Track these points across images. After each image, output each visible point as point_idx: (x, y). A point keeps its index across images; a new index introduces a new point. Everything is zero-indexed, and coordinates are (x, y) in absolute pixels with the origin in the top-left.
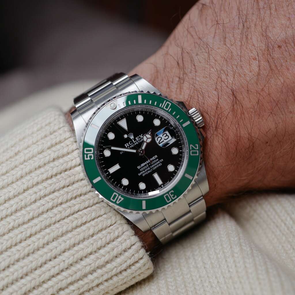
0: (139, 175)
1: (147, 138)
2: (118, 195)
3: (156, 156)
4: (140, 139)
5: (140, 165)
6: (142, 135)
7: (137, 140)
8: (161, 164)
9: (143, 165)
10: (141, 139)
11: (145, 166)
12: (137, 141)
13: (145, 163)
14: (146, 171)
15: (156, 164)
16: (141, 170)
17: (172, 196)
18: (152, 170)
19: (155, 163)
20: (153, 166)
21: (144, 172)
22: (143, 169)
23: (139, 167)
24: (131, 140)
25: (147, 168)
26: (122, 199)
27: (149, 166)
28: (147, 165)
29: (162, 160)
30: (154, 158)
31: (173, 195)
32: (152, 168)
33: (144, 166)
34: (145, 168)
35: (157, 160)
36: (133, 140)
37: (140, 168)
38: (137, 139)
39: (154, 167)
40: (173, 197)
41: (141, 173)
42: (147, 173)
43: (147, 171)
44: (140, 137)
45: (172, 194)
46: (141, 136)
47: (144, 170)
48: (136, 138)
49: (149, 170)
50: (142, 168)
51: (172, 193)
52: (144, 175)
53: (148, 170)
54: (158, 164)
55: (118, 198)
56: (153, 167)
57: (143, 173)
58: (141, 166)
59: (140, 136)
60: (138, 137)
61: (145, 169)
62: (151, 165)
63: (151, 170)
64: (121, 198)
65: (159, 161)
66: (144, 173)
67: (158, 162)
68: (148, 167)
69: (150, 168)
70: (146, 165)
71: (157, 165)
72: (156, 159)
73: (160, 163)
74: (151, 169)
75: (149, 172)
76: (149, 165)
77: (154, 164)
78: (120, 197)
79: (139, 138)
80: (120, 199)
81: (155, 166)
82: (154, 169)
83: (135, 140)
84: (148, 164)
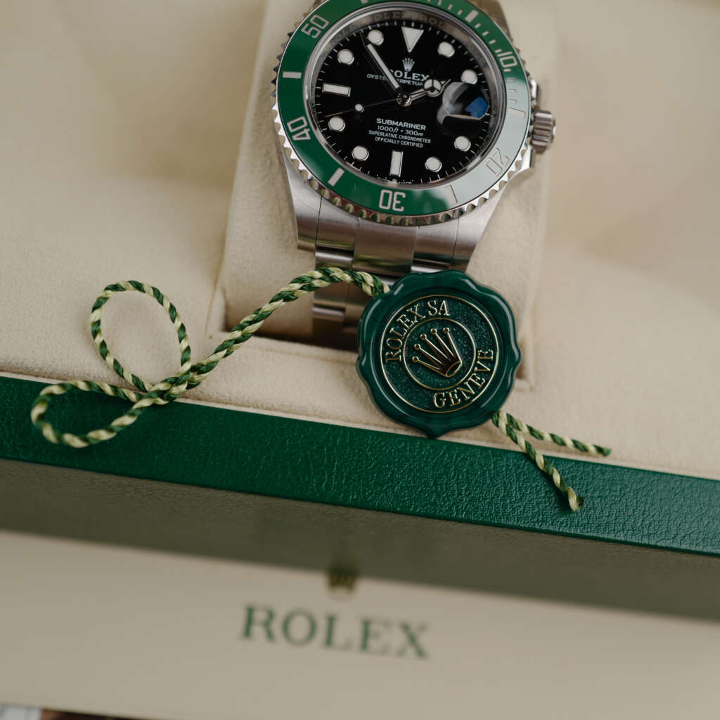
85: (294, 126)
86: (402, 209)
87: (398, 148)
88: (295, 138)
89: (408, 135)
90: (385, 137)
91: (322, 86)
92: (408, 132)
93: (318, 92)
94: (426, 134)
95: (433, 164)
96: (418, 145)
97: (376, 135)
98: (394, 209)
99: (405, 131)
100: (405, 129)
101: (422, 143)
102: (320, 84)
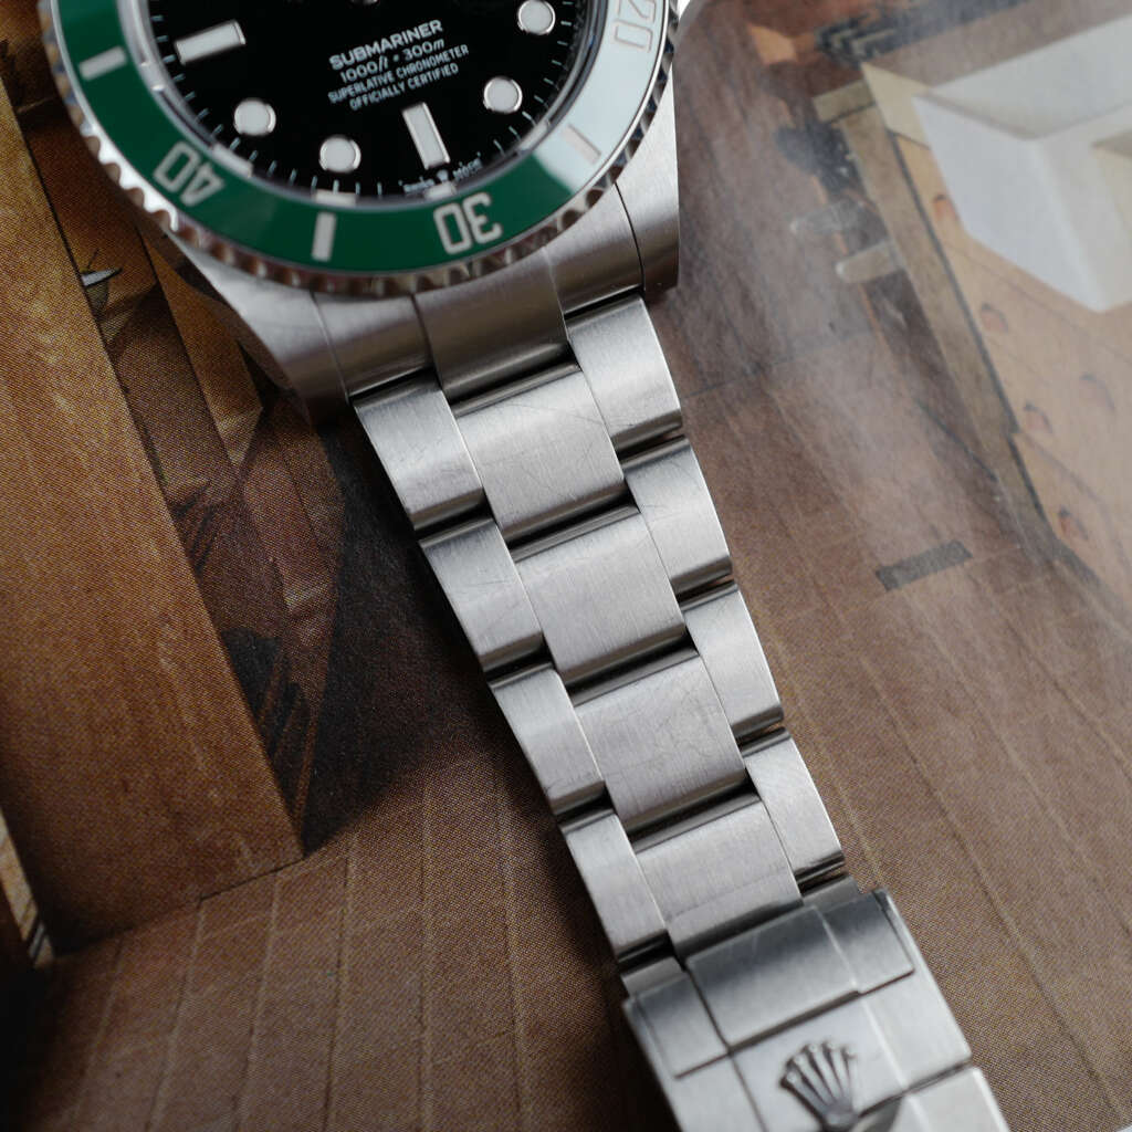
0: (334, 97)
2: (194, 158)
3: (436, 25)
5: (345, 49)
8: (455, 68)
9: (359, 53)
11: (369, 59)
13: (376, 44)
14: (370, 84)
15: (426, 63)
16: (346, 76)
17: (477, 222)
18: (406, 85)
19: (425, 56)
20: (412, 68)
21: (359, 87)
22: (357, 73)
23: (337, 61)
25: (378, 73)
26: (216, 184)
27: (392, 66)
28: (384, 61)
29: (465, 49)
30: (422, 31)
31: (482, 219)
32: (405, 80)
33: (364, 63)
34: (367, 69)
35: (440, 43)
37: (345, 68)
39: (418, 73)
40: (485, 229)
41: (343, 93)
42: (372, 97)
43: (379, 88)
45: (477, 215)
47: (359, 80)
49: (390, 84)
50: (355, 66)
51: (479, 209)
52: (356, 104)
53: (385, 86)
54: (441, 65)
55: (194, 173)
56: (412, 76)
57: (353, 95)
58: (348, 58)
61: (370, 76)
62: (404, 62)
63: (399, 88)
64: (211, 178)
65: (446, 48)
66: (361, 94)
67: (443, 57)
68: (385, 71)
69: (394, 75)
70: (375, 58)
71: (432, 69)
72: (432, 39)
73: (449, 63)
74: (397, 80)
75: (385, 93)
76: (390, 59)
77: (420, 59)
78: (205, 172)
80: (206, 183)
81: (425, 71)
82: (413, 83)
84: (389, 53)
85: (172, 173)
86: (496, 232)
87: (411, 98)
88: (189, 198)
89: (414, 60)
90: (370, 91)
91: (174, 51)
92: (410, 54)
93: (173, 68)
94: (450, 37)
95: (502, 95)
96: (446, 71)
97: (349, 97)
98: (482, 238)
99: (402, 56)
100: (399, 50)
101: (452, 61)
102: (166, 49)
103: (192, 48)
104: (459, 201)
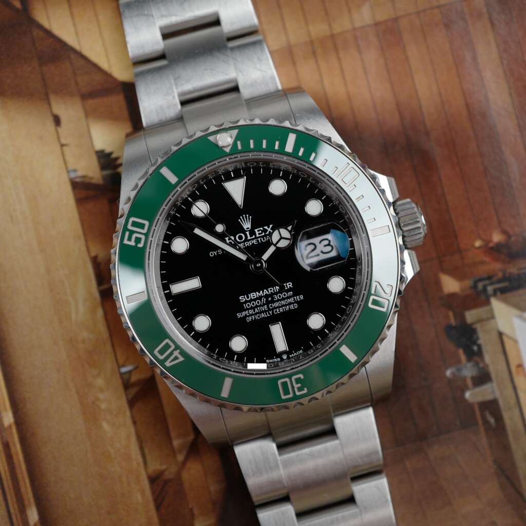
0: (239, 315)
1: (281, 237)
2: (172, 346)
3: (290, 285)
4: (263, 234)
5: (247, 293)
6: (271, 226)
7: (258, 236)
8: (296, 306)
9: (253, 295)
10: (266, 235)
11: (257, 299)
12: (256, 238)
13: (261, 292)
14: (256, 310)
15: (283, 302)
16: (246, 306)
17: (296, 386)
18: (273, 313)
19: (283, 299)
20: (276, 304)
21: (251, 312)
22: (251, 305)
23: (242, 299)
24: (244, 232)
25: (260, 306)
26: (181, 359)
27: (268, 303)
28: (264, 300)
29: (302, 297)
31: (299, 385)
32: (273, 309)
33: (255, 300)
34: (256, 303)
35: (291, 293)
36: (248, 233)
37: (246, 302)
38: (257, 233)
39: (279, 307)
40: (300, 389)
41: (244, 313)
42: (257, 317)
43: (260, 313)
44: (265, 231)
45: (297, 383)
46: (269, 227)
47: (252, 308)
48: (256, 230)
49: (265, 311)
50: (250, 301)
51: (298, 381)
52: (249, 319)
53: (263, 312)
54: (290, 304)
55: (171, 354)
56: (276, 308)
57: (248, 315)
58: (248, 297)
59: (266, 227)
60: (262, 229)
61: (257, 306)
62: (273, 302)
63: (269, 314)
64: (179, 356)
65: (293, 296)
66: (251, 315)
67: (291, 300)
68: (264, 305)
69: (268, 307)
70: (260, 298)
71: (286, 305)
72: (287, 291)
73: (293, 303)
74: (269, 310)
75: (263, 315)
76: (267, 299)
77: (280, 300)
78: (176, 353)
79: (262, 231)
80: (176, 358)
81: (282, 306)
82: (276, 312)
83: (252, 233)
84: (267, 296)
103: (178, 288)
104: (290, 376)
